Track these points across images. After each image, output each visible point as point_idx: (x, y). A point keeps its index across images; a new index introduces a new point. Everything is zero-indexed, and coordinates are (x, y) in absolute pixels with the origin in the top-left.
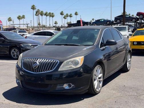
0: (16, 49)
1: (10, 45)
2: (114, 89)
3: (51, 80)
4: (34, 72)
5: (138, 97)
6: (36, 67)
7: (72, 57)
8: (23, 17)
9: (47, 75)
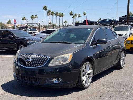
0: (23, 46)
1: (18, 42)
2: (103, 85)
3: (43, 74)
4: (27, 66)
5: (124, 93)
6: (29, 62)
7: (61, 53)
8: (36, 17)
9: (40, 70)
